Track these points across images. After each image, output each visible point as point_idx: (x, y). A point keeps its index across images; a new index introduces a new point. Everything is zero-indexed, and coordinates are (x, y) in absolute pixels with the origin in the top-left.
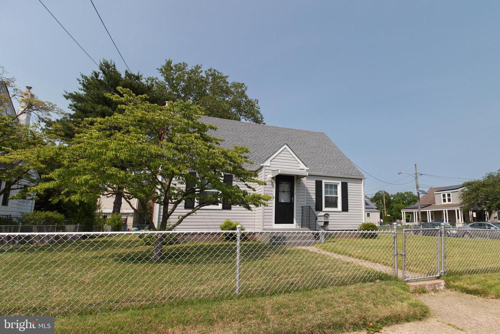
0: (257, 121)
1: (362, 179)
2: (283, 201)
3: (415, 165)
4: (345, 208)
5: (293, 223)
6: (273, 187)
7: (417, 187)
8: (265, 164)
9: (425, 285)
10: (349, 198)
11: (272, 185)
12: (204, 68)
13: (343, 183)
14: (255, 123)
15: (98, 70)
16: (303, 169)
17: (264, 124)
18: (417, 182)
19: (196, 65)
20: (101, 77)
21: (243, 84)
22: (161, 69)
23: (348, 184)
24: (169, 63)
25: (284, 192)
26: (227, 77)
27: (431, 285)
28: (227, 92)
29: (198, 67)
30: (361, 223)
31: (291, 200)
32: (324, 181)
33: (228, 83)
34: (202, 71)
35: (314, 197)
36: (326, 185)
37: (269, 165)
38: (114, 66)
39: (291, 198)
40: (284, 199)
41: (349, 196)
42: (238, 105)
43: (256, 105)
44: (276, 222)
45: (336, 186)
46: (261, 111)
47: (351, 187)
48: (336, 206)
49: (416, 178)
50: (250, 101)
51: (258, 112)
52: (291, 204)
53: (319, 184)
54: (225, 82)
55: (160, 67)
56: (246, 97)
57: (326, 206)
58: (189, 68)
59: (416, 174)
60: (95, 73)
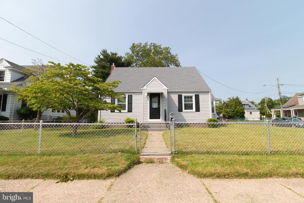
0: (177, 65)
1: (209, 92)
2: (154, 107)
3: (278, 79)
4: (198, 110)
5: (160, 119)
6: (148, 100)
7: (280, 93)
8: (144, 88)
9: (154, 158)
10: (200, 104)
11: (148, 99)
12: (149, 44)
13: (196, 95)
14: (176, 67)
15: (100, 54)
16: (165, 89)
17: (181, 66)
18: (279, 90)
19: (145, 43)
20: (102, 57)
21: (169, 47)
22: (130, 48)
23: (200, 95)
24: (133, 44)
25: (155, 102)
26: (160, 45)
27: (158, 159)
28: (161, 53)
29: (146, 44)
30: (207, 119)
31: (159, 106)
32: (183, 95)
33: (162, 48)
34: (148, 45)
35: (177, 104)
36: (185, 97)
37: (146, 88)
38: (106, 51)
39: (159, 105)
40: (155, 106)
41: (200, 103)
42: (166, 59)
43: (176, 57)
44: (150, 118)
45: (191, 97)
46: (179, 60)
47: (201, 97)
48: (192, 109)
49: (279, 87)
50: (173, 56)
51: (177, 60)
52: (159, 109)
53: (180, 97)
54: (160, 48)
55: (130, 47)
56: (170, 54)
57: (185, 109)
58: (142, 45)
59: (278, 85)
60: (99, 56)
